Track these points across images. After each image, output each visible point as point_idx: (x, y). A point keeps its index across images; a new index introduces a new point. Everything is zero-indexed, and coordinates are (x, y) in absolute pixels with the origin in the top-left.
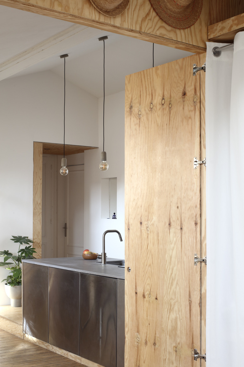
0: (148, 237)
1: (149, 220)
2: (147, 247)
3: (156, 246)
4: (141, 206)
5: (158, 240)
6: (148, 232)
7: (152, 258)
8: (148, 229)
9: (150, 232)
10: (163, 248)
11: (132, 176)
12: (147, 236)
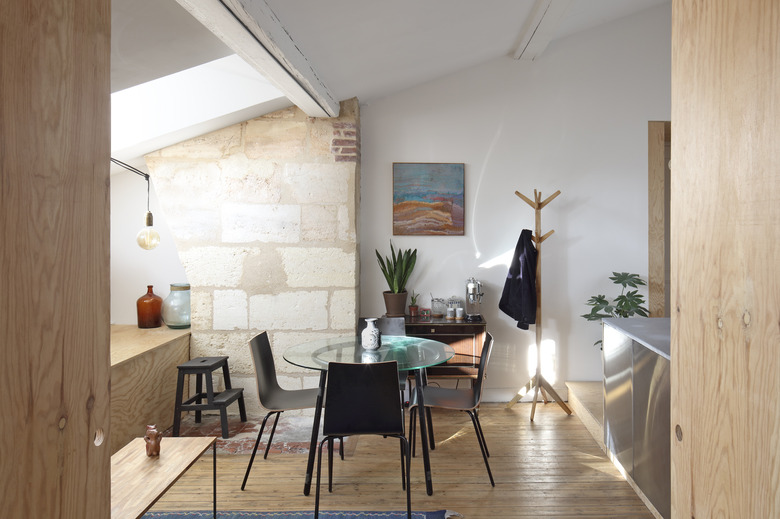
0: (720, 350)
1: (722, 294)
2: (717, 386)
3: (743, 392)
4: (703, 247)
5: (748, 371)
6: (721, 336)
7: (732, 429)
8: (720, 325)
9: (727, 336)
10: (761, 408)
11: (685, 148)
12: (717, 348)
